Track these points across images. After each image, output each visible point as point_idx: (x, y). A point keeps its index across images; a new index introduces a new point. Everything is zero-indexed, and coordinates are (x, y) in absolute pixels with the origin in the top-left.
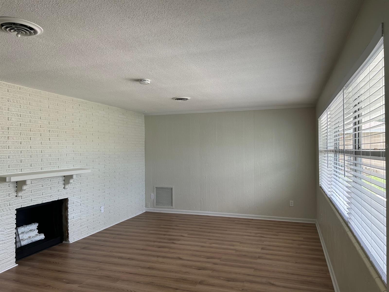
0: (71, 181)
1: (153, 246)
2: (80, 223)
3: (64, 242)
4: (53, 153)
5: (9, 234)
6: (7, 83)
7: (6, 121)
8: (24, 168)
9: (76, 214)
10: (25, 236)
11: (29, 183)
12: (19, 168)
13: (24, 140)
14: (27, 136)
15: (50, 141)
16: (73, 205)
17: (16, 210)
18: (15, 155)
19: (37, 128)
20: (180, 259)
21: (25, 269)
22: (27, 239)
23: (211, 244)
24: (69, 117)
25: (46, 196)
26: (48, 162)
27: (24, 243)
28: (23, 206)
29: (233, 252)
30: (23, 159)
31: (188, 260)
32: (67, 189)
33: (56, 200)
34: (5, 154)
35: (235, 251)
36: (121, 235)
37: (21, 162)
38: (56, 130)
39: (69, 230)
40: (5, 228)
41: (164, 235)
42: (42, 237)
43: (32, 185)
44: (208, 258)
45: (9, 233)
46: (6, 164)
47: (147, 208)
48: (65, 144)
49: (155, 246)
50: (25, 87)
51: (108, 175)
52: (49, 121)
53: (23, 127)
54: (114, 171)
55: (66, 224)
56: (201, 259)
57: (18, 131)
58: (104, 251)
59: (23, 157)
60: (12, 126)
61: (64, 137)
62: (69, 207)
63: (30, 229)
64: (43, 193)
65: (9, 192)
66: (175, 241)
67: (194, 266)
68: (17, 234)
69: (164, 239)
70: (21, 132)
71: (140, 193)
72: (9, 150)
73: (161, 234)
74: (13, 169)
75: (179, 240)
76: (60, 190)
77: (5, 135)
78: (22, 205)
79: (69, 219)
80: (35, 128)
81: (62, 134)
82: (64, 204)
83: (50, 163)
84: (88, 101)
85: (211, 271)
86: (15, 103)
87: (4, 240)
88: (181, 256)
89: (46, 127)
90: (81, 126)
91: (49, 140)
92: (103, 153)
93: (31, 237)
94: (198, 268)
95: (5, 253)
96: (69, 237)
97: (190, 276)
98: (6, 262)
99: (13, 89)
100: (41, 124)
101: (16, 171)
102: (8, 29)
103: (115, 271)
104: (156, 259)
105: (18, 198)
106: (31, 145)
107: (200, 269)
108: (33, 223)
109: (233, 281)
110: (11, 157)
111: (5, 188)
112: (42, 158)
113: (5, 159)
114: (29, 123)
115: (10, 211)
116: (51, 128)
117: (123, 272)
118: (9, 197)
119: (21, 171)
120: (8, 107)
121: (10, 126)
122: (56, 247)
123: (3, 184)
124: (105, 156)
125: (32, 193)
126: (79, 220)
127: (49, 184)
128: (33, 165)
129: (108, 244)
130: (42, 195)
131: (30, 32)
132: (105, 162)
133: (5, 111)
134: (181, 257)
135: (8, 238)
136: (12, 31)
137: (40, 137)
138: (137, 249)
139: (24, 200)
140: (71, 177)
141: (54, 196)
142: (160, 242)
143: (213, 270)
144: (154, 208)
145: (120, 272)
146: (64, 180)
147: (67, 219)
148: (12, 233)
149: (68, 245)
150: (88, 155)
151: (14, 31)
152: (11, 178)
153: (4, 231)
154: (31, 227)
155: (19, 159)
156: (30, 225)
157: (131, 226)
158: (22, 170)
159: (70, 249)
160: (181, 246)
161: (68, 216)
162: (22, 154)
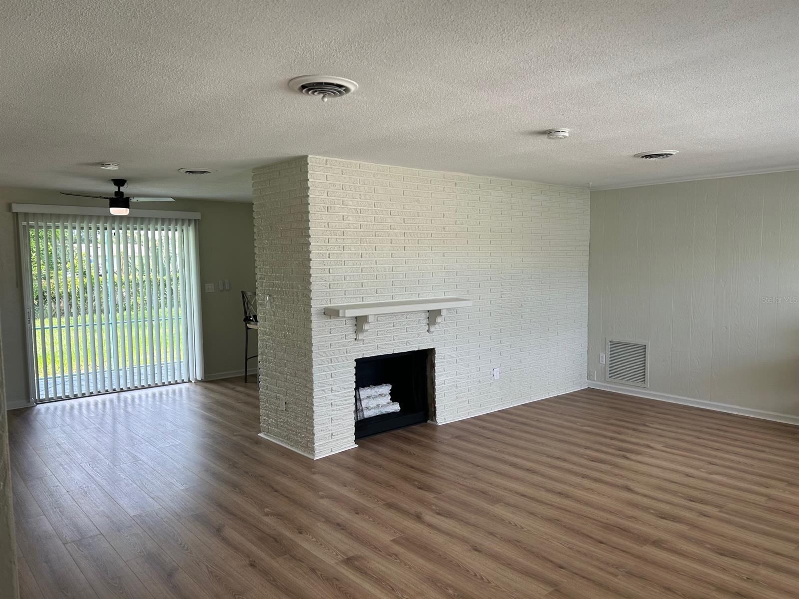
0: (439, 320)
1: (581, 456)
2: (454, 393)
3: (428, 421)
4: (411, 272)
5: (346, 397)
6: (341, 160)
7: (340, 222)
8: (366, 296)
9: (447, 377)
10: (373, 403)
11: (372, 320)
12: (360, 296)
13: (366, 250)
14: (370, 245)
15: (405, 252)
16: (443, 360)
17: (356, 360)
18: (353, 275)
19: (385, 231)
20: (628, 489)
21: (367, 454)
22: (374, 408)
23: (710, 474)
24: (437, 207)
25: (399, 342)
26: (403, 286)
27: (368, 414)
28: (365, 356)
29: (761, 500)
30: (365, 281)
31: (645, 496)
32: (434, 334)
33: (416, 349)
34: (339, 274)
35: (766, 498)
36: (526, 424)
37: (362, 287)
38: (415, 231)
39: (436, 403)
40: (341, 387)
41: (612, 438)
42: (396, 407)
43: (378, 323)
44: (692, 499)
45: (346, 395)
46: (341, 289)
47: (590, 381)
48: (431, 256)
49: (586, 457)
50: (366, 163)
51: (509, 311)
52: (403, 217)
53: (364, 230)
54: (520, 305)
55: (432, 392)
56: (676, 500)
57: (357, 237)
58: (488, 447)
59: (365, 278)
60: (349, 228)
61: (428, 243)
62: (436, 364)
63: (379, 393)
64: (395, 338)
65: (346, 332)
66: (631, 454)
67: (654, 510)
68: (357, 399)
69: (609, 446)
70: (361, 237)
71: (577, 350)
72: (345, 267)
73: (605, 437)
74: (351, 297)
75: (639, 453)
76: (422, 334)
77: (340, 244)
78: (363, 354)
79: (436, 384)
80: (381, 230)
81: (425, 238)
82: (429, 357)
83: (406, 288)
84: (472, 175)
85: (689, 527)
86: (353, 192)
87: (339, 406)
88: (632, 485)
89: (399, 228)
90: (458, 222)
91: (405, 250)
92: (499, 271)
93: (380, 406)
94: (660, 515)
95: (339, 424)
96: (437, 414)
97: (637, 526)
98: (342, 439)
99: (349, 169)
100: (391, 224)
101: (355, 300)
102: (310, 92)
103: (497, 486)
104: (580, 480)
105: (358, 342)
106: (376, 259)
107: (663, 516)
108: (384, 384)
109: (733, 558)
110: (348, 278)
111: (340, 325)
112: (393, 280)
113: (340, 282)
114: (373, 223)
115: (348, 362)
116: (407, 228)
117: (510, 491)
118: (346, 340)
119: (363, 301)
120: (342, 199)
121: (346, 230)
122: (416, 427)
123: (337, 320)
124: (503, 277)
125: (378, 337)
126: (454, 388)
127: (404, 323)
128: (379, 291)
129: (499, 436)
130: (394, 340)
131: (339, 92)
132: (503, 288)
133: (338, 206)
134: (632, 487)
135: (344, 402)
136: (316, 93)
137: (390, 245)
138: (549, 456)
139: (367, 346)
140: (438, 313)
141: (412, 343)
142: (597, 451)
143: (693, 526)
144: (604, 383)
145: (506, 489)
146: (428, 318)
147: (433, 383)
148: (349, 396)
149: (435, 427)
150: (470, 274)
151: (319, 94)
152: (346, 311)
153: (338, 392)
154: (381, 390)
155: (359, 281)
156: (379, 386)
157: (551, 411)
158: (364, 298)
159: (438, 434)
160: (639, 465)
161: (435, 379)
162: (363, 273)
